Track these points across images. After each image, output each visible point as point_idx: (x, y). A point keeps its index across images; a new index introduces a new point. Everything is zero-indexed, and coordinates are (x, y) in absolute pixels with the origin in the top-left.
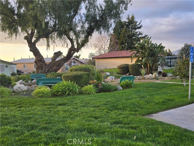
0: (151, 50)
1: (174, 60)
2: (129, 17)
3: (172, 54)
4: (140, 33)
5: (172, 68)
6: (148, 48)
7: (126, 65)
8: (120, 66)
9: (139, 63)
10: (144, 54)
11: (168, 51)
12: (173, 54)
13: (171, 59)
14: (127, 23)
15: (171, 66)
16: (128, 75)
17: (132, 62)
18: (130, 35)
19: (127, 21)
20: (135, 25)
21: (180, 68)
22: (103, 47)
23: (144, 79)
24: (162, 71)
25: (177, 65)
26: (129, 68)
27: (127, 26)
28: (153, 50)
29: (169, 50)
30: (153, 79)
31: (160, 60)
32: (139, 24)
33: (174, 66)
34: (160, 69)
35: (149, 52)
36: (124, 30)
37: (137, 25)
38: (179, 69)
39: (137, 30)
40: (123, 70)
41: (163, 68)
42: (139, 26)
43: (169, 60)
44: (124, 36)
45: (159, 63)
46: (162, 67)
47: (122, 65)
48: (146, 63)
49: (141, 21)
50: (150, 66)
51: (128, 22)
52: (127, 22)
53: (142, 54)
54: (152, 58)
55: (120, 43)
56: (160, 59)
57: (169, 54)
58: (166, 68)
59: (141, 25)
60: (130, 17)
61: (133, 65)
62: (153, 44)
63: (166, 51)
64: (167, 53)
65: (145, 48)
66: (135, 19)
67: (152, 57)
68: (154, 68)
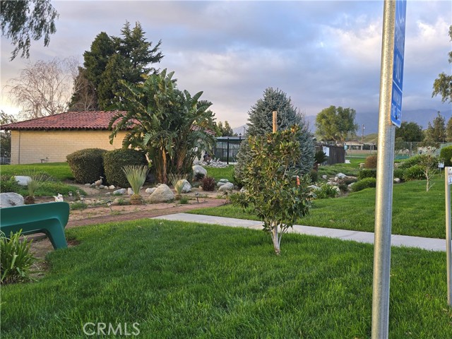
0: (171, 109)
1: (235, 146)
2: (127, 28)
3: (232, 132)
4: (155, 73)
5: (231, 165)
6: (162, 102)
7: (96, 151)
8: (75, 154)
9: (137, 149)
10: (151, 120)
11: (224, 126)
12: (234, 133)
13: (228, 141)
14: (122, 45)
15: (228, 160)
16: (98, 185)
17: (111, 142)
18: (129, 74)
19: (123, 37)
20: (145, 52)
21: (257, 169)
22: (47, 97)
23: (139, 201)
24: (204, 171)
25: (243, 158)
26: (105, 162)
27: (123, 50)
28: (178, 109)
29: (227, 124)
30: (172, 201)
31: (199, 141)
32: (155, 50)
33: (236, 158)
34: (198, 167)
35: (164, 115)
36: (114, 61)
37: (150, 52)
38: (255, 175)
39: (150, 65)
40: (83, 167)
41: (209, 163)
42: (155, 54)
43: (225, 147)
44: (112, 75)
45: (196, 149)
46: (205, 160)
47: (83, 152)
48: (156, 149)
49: (159, 44)
50: (168, 156)
51: (126, 42)
52: (122, 42)
53: (143, 119)
54: (175, 134)
55: (103, 95)
56: (198, 138)
57: (227, 132)
58: (216, 164)
59: (159, 54)
60: (131, 29)
61: (117, 152)
62: (178, 93)
63: (221, 125)
64: (222, 131)
65: (153, 103)
66: (145, 36)
67: (172, 129)
68: (180, 163)
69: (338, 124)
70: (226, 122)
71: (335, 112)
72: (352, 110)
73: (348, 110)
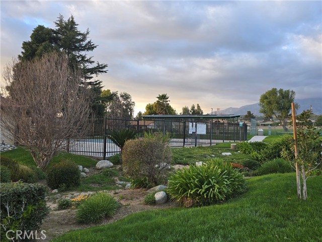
57: (198, 112)
63: (193, 108)
69: (278, 104)
70: (198, 105)
71: (277, 94)
72: (292, 91)
73: (288, 91)
